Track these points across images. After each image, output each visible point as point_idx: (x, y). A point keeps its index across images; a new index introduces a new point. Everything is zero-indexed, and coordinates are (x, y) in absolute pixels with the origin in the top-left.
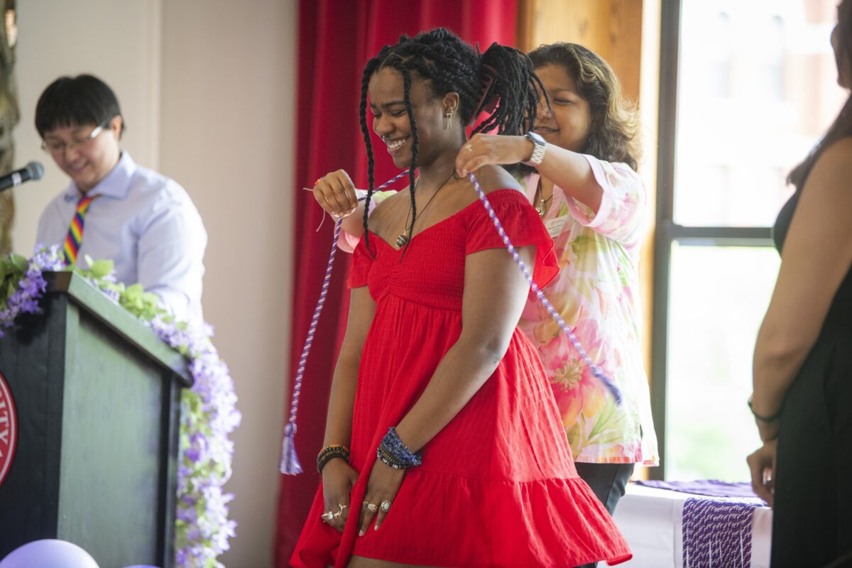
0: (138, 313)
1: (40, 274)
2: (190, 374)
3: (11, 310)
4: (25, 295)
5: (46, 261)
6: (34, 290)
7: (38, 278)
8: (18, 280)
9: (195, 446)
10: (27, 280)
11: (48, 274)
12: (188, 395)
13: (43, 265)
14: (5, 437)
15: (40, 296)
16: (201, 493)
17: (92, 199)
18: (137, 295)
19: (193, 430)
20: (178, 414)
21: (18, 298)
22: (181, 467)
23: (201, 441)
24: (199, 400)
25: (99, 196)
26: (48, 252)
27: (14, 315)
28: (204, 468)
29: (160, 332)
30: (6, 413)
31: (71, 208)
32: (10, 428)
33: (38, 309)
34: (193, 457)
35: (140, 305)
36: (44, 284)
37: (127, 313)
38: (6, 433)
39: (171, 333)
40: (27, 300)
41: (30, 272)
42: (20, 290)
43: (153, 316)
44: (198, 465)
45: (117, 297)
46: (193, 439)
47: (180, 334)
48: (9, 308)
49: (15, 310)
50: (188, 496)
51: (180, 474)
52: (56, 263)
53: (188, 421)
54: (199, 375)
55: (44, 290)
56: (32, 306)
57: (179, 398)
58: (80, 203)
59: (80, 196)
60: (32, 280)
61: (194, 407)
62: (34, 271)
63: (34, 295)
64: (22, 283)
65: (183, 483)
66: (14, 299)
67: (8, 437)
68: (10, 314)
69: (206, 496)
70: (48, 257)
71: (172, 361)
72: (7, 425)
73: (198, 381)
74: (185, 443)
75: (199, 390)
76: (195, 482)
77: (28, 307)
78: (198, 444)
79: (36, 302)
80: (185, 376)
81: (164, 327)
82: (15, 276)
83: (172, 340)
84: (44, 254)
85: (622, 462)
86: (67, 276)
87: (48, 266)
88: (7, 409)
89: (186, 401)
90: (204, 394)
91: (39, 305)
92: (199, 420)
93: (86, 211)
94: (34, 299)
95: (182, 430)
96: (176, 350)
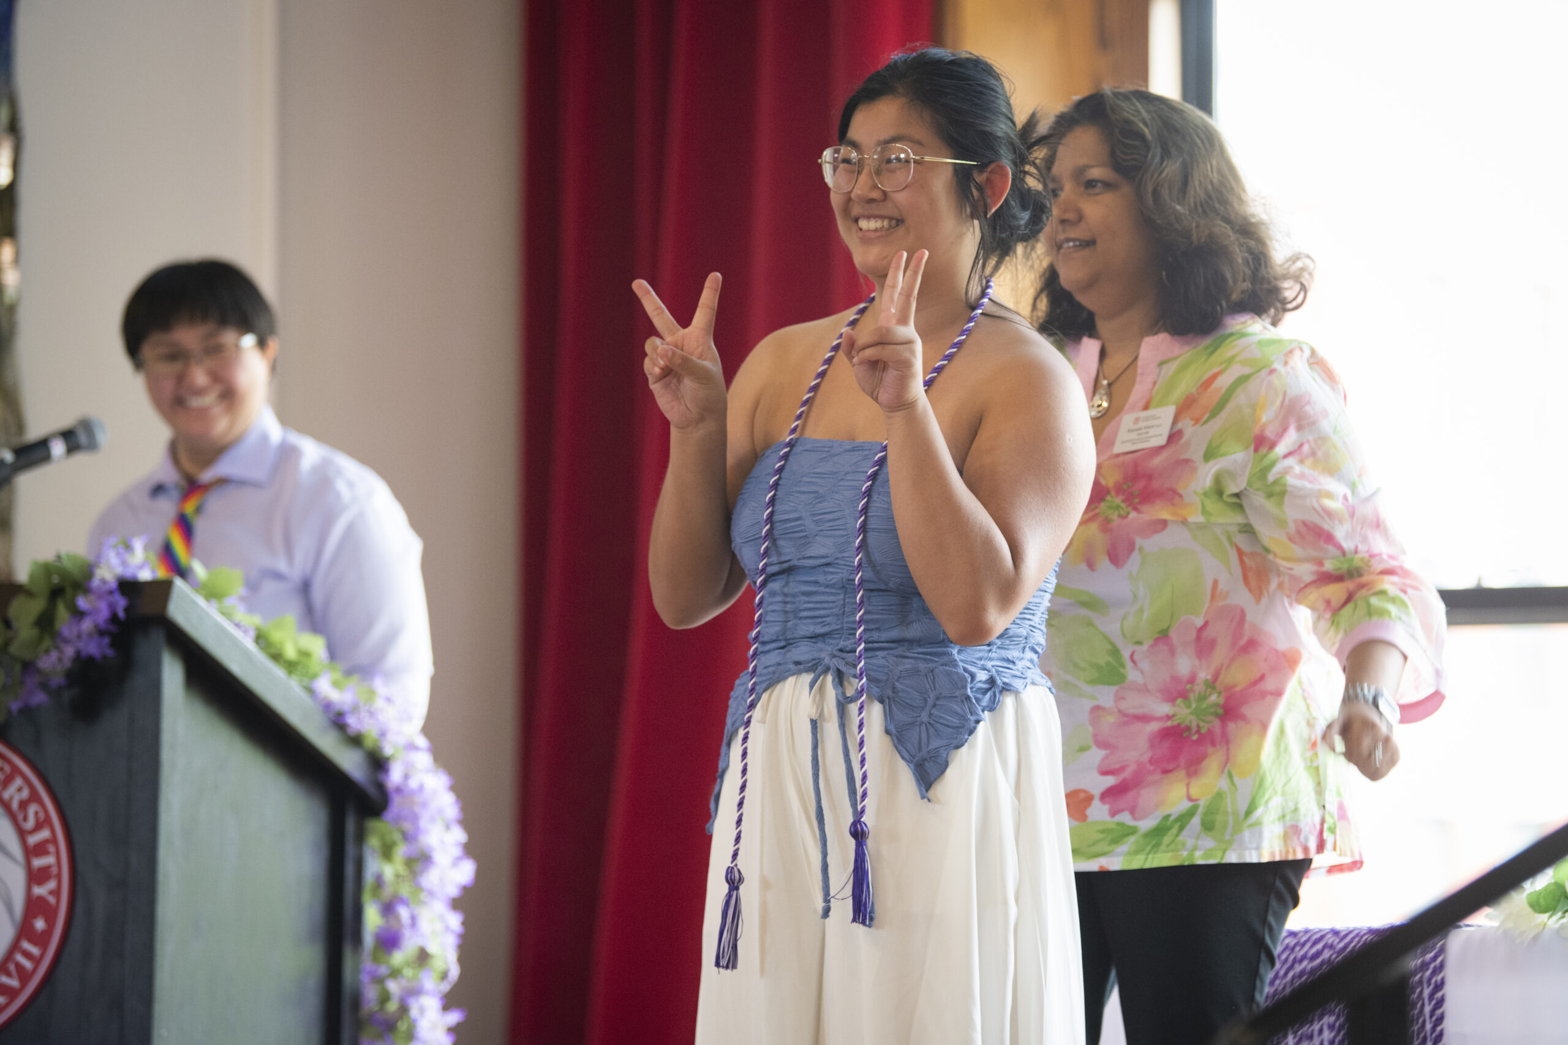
0: (291, 667)
1: (113, 585)
2: (381, 788)
3: (62, 652)
4: (87, 625)
5: (124, 563)
6: (104, 614)
7: (111, 592)
8: (74, 597)
9: (393, 922)
10: (91, 597)
11: (128, 587)
12: (378, 830)
13: (119, 570)
14: (50, 893)
15: (113, 629)
16: (404, 1009)
17: (206, 488)
18: (287, 635)
19: (387, 893)
20: (360, 867)
21: (75, 630)
22: (367, 964)
23: (403, 912)
24: (397, 836)
25: (223, 482)
26: (128, 547)
27: (67, 663)
28: (408, 964)
29: (327, 706)
30: (51, 848)
31: (169, 508)
32: (60, 876)
33: (109, 652)
34: (389, 941)
35: (290, 653)
36: (121, 603)
37: (269, 664)
39: (346, 708)
40: (90, 635)
41: (95, 582)
42: (79, 614)
43: (314, 677)
44: (398, 958)
45: (252, 634)
46: (388, 909)
47: (364, 713)
48: (57, 648)
49: (69, 651)
50: (381, 1015)
51: (365, 979)
52: (141, 567)
53: (379, 882)
54: (398, 790)
55: (121, 615)
56: (99, 646)
57: (361, 837)
58: (184, 497)
60: (100, 596)
61: (387, 852)
62: (104, 582)
63: (103, 627)
64: (82, 602)
65: (371, 993)
66: (66, 633)
67: (56, 892)
68: (60, 660)
69: (414, 1012)
70: (127, 557)
71: (350, 762)
72: (54, 870)
73: (397, 804)
74: (372, 918)
75: (398, 819)
76: (393, 986)
77: (93, 648)
78: (398, 918)
79: (106, 640)
80: (372, 791)
81: (335, 696)
82: (69, 592)
84: (121, 550)
85: (1299, 856)
86: (162, 589)
87: (128, 573)
88: (54, 840)
89: (373, 842)
90: (407, 826)
91: (112, 645)
92: (398, 876)
93: (199, 510)
94: (102, 633)
95: (367, 895)
96: (355, 741)
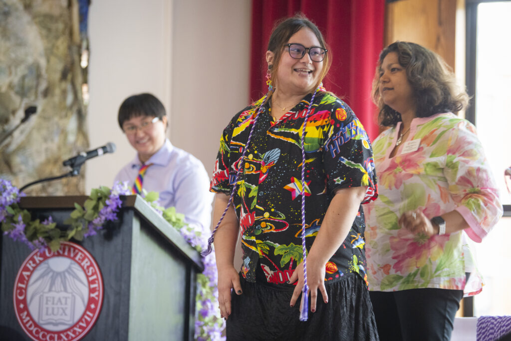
0: (174, 224)
1: (118, 196)
2: (202, 263)
3: (101, 218)
4: (109, 209)
5: (121, 190)
6: (114, 206)
7: (117, 199)
8: (105, 200)
9: (206, 308)
10: (111, 200)
11: (122, 197)
12: (201, 278)
13: (119, 192)
14: (97, 296)
15: (117, 211)
16: (209, 336)
17: (148, 166)
18: (173, 213)
19: (204, 298)
20: (195, 289)
21: (105, 211)
22: (197, 321)
23: (209, 304)
24: (207, 279)
25: (152, 164)
26: (123, 185)
27: (103, 222)
28: (210, 321)
29: (185, 237)
30: (97, 282)
31: (136, 172)
32: (99, 291)
33: (116, 218)
34: (204, 314)
35: (174, 219)
36: (120, 202)
37: (167, 223)
38: (97, 293)
39: (191, 237)
40: (110, 213)
41: (112, 196)
42: (106, 206)
43: (181, 227)
44: (207, 319)
45: (162, 213)
46: (204, 303)
47: (197, 239)
48: (99, 217)
49: (103, 218)
50: (201, 338)
51: (196, 326)
52: (126, 191)
53: (201, 292)
54: (208, 264)
55: (120, 206)
56: (113, 216)
57: (195, 279)
58: (141, 169)
59: (141, 164)
60: (113, 200)
61: (204, 285)
62: (115, 195)
63: (114, 210)
64: (108, 202)
65: (198, 330)
66: (102, 212)
67: (98, 296)
68: (100, 221)
69: (212, 337)
70: (122, 187)
71: (192, 255)
72: (97, 289)
73: (207, 269)
74: (199, 306)
75: (208, 274)
76: (205, 328)
77: (110, 217)
78: (207, 306)
79: (115, 214)
80: (199, 265)
81: (188, 233)
82: (103, 199)
83: (193, 241)
84: (120, 185)
85: (455, 288)
86: (133, 198)
87: (122, 193)
88: (97, 279)
89: (199, 281)
90: (210, 276)
91: (117, 216)
93: (145, 173)
94: (114, 212)
95: (197, 299)
96: (194, 249)
